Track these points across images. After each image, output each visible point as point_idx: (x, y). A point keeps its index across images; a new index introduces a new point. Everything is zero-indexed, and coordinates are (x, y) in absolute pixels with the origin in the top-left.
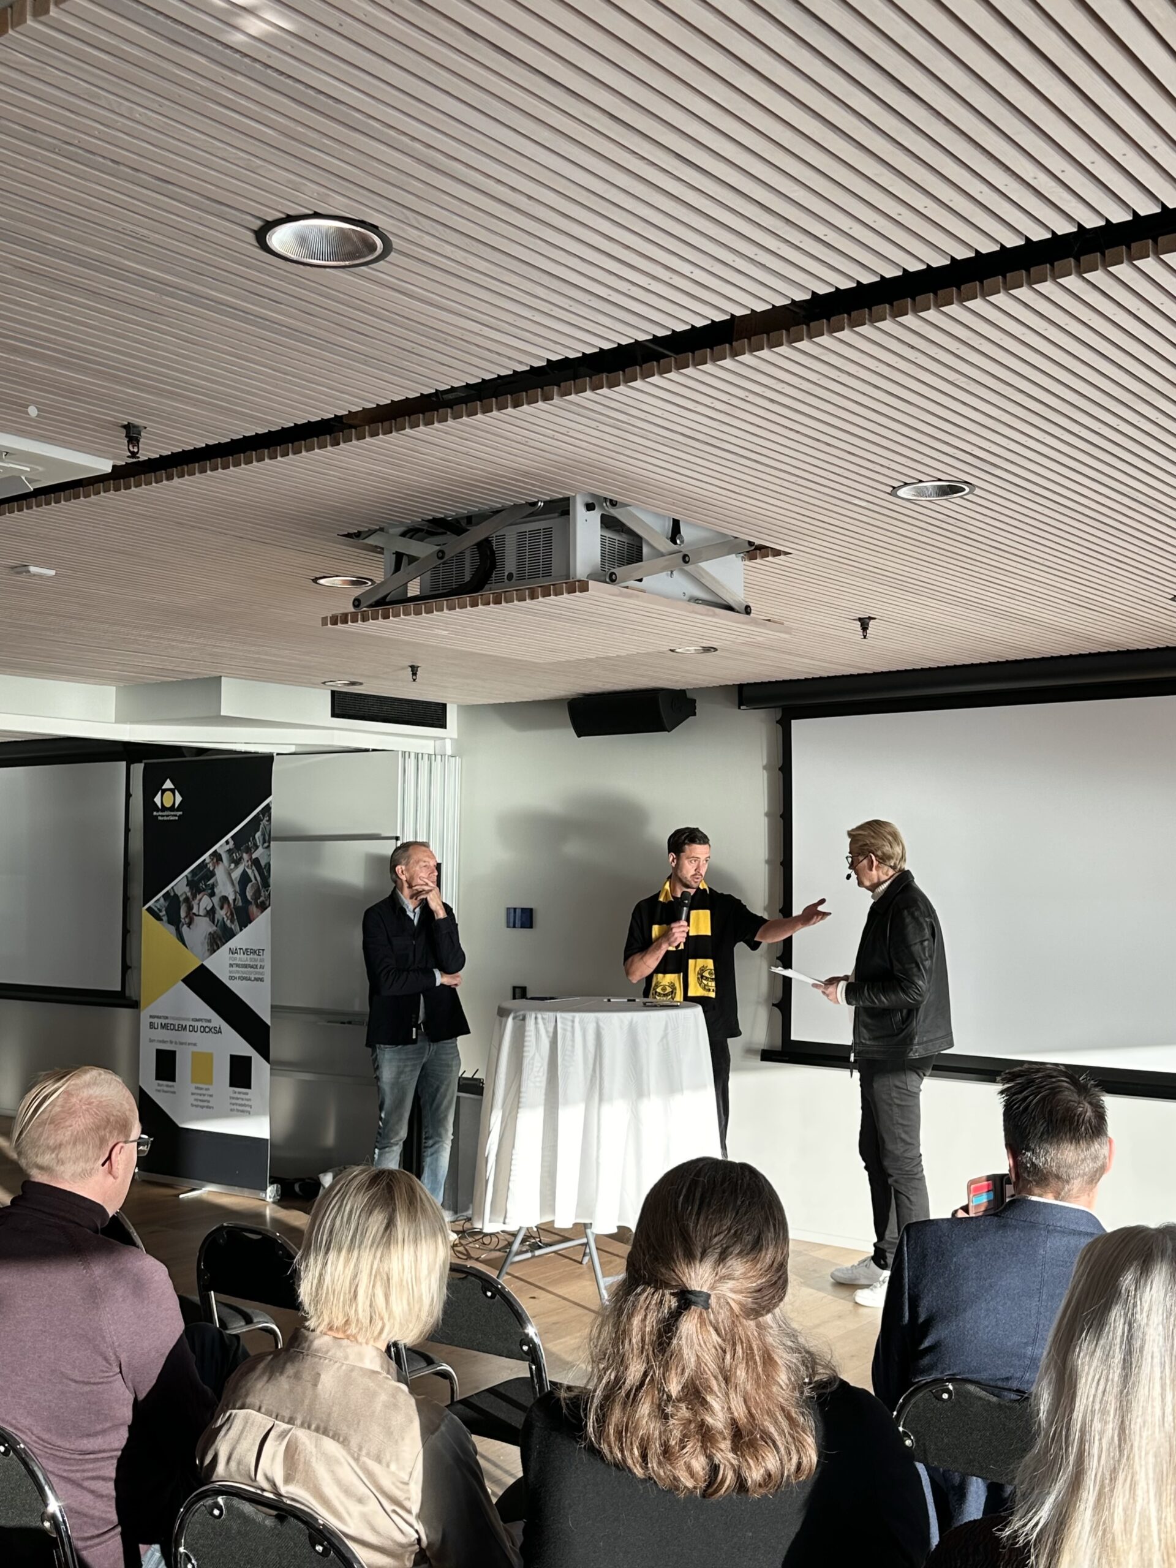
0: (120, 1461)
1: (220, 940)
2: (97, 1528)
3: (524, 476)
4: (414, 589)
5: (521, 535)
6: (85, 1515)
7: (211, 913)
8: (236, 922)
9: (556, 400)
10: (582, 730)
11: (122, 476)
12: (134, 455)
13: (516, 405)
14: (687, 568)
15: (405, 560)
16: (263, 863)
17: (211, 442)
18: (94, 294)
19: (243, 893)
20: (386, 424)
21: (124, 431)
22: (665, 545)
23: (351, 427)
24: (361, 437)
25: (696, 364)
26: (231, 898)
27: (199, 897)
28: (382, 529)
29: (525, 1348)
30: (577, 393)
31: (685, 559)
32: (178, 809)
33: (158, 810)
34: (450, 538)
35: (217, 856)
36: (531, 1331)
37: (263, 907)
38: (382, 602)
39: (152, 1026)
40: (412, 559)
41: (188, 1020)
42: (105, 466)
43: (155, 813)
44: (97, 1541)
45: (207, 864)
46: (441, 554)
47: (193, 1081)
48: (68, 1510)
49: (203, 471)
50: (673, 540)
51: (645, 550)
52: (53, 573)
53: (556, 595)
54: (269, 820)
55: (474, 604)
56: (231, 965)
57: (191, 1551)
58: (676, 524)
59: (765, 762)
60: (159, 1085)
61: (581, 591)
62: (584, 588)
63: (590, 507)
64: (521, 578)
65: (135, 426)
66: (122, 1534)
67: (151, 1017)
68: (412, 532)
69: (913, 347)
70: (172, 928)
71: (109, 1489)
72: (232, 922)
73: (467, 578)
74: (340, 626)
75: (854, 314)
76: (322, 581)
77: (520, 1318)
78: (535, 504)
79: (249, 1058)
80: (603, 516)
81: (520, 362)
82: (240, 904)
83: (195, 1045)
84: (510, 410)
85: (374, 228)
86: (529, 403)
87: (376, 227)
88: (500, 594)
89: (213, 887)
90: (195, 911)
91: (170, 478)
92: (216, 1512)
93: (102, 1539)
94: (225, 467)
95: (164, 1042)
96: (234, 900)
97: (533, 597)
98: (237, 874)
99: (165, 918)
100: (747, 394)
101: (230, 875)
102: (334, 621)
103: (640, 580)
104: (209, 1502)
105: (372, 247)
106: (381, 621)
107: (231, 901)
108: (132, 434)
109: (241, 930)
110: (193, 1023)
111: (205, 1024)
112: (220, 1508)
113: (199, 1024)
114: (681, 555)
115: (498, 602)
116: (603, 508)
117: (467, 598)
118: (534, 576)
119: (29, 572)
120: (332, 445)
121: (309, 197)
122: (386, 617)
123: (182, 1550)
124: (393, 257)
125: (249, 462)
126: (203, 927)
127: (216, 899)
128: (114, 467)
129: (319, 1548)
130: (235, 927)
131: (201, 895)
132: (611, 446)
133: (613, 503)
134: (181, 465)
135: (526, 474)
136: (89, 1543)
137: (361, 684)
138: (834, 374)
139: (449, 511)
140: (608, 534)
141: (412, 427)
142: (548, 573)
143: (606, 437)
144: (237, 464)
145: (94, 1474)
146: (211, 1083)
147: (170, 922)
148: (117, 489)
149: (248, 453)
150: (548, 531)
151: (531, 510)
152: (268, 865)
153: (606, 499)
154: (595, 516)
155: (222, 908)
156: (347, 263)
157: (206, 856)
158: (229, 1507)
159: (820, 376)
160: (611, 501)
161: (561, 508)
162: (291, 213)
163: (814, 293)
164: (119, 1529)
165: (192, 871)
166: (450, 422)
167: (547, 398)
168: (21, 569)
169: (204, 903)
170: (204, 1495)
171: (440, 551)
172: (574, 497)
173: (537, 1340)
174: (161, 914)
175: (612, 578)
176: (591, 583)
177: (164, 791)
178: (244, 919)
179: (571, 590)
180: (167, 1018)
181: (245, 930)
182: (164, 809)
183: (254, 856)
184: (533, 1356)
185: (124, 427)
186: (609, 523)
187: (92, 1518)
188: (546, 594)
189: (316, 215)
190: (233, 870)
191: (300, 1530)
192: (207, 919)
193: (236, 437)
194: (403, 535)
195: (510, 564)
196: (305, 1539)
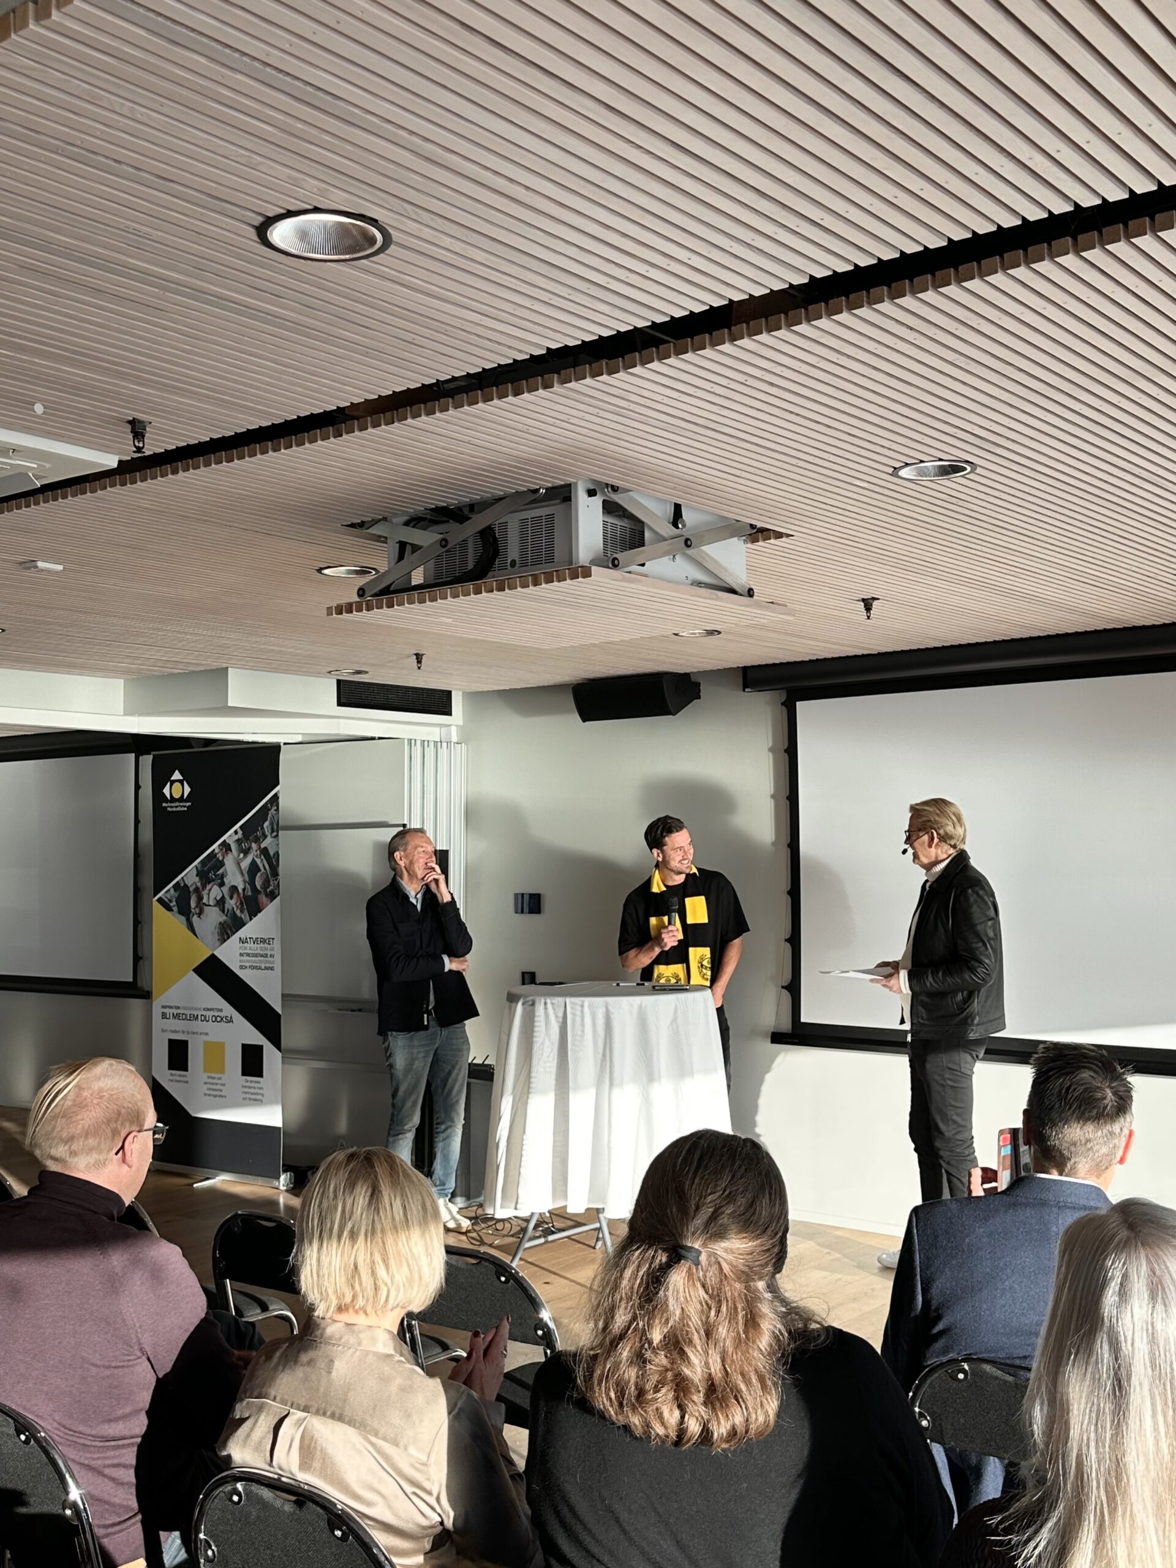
0: (140, 1447)
1: (231, 929)
2: (118, 1515)
3: (525, 464)
4: (417, 578)
5: (524, 521)
6: (107, 1502)
7: (221, 903)
8: (246, 911)
9: (557, 388)
10: (587, 715)
11: (128, 470)
12: (139, 450)
13: (517, 393)
14: (689, 551)
15: (408, 549)
16: (272, 853)
17: (216, 436)
18: (98, 291)
19: (252, 882)
20: (388, 414)
21: (129, 426)
22: (667, 530)
23: (354, 418)
24: (363, 428)
25: (695, 349)
26: (240, 888)
27: (208, 887)
28: (385, 519)
29: (540, 1333)
30: (577, 380)
31: (688, 543)
32: (186, 801)
33: (166, 800)
34: (453, 526)
35: (226, 847)
36: (545, 1315)
37: (272, 896)
38: (386, 591)
39: (164, 1016)
40: (416, 548)
41: (199, 1009)
42: (111, 461)
43: (164, 805)
44: (118, 1528)
45: (216, 854)
46: (444, 543)
47: (205, 1071)
48: (88, 1497)
49: (207, 464)
50: (675, 524)
51: (647, 534)
52: (60, 568)
53: (559, 581)
54: (277, 810)
55: (478, 592)
56: (241, 955)
57: (211, 1537)
58: (678, 508)
59: (770, 744)
60: (172, 1075)
61: (584, 577)
62: (587, 573)
63: (591, 493)
64: (524, 565)
65: (140, 422)
66: (143, 1522)
67: (163, 1007)
68: (415, 521)
69: (911, 329)
70: (183, 919)
71: (130, 1476)
72: (242, 911)
73: (470, 566)
74: (345, 616)
75: (852, 296)
76: (326, 571)
77: (534, 1303)
78: (537, 491)
79: (261, 1047)
80: (604, 502)
81: (520, 351)
82: (250, 893)
83: (207, 1034)
84: (511, 399)
85: (373, 222)
86: (529, 392)
87: (376, 221)
88: (504, 581)
89: (222, 876)
90: (205, 901)
91: (175, 472)
92: (235, 1498)
93: (123, 1526)
94: (230, 460)
95: (176, 1032)
96: (244, 890)
97: (536, 583)
98: (245, 864)
99: (175, 909)
100: (746, 377)
101: (239, 864)
102: (339, 610)
103: (643, 565)
104: (228, 1488)
105: (372, 241)
106: (385, 610)
107: (241, 891)
108: (137, 429)
109: (251, 919)
110: (204, 1013)
111: (217, 1014)
112: (239, 1494)
113: (211, 1013)
114: (683, 539)
115: (501, 589)
116: (604, 493)
117: (471, 586)
118: (536, 563)
119: (37, 567)
120: (335, 437)
121: (309, 192)
122: (390, 605)
123: (202, 1536)
124: (392, 249)
125: (252, 454)
126: (213, 917)
127: (225, 889)
128: (120, 462)
129: (338, 1533)
130: (245, 916)
131: (211, 885)
132: (611, 432)
133: (615, 489)
134: (186, 459)
135: (527, 461)
136: (110, 1530)
137: (366, 672)
138: (833, 356)
139: (451, 499)
140: (610, 520)
141: (413, 417)
142: (550, 560)
143: (606, 423)
144: (241, 457)
145: (116, 1461)
146: (222, 1071)
147: (180, 912)
148: (123, 484)
149: (252, 446)
150: (551, 517)
151: (533, 497)
152: (277, 854)
153: (607, 484)
154: (597, 502)
155: (231, 898)
156: (347, 257)
157: (215, 846)
158: (248, 1493)
159: (818, 359)
160: (612, 486)
161: (563, 494)
162: (292, 208)
163: (811, 277)
164: (140, 1517)
165: (202, 861)
166: (451, 412)
167: (547, 386)
168: (29, 564)
169: (214, 892)
170: (223, 1481)
171: (444, 539)
172: (576, 483)
173: (552, 1325)
174: (172, 905)
175: (615, 564)
176: (594, 569)
177: (173, 782)
178: (254, 909)
179: (574, 576)
180: (178, 1008)
181: (255, 919)
182: (173, 800)
183: (263, 846)
184: (547, 1340)
185: (130, 422)
186: (610, 508)
187: (114, 1505)
188: (549, 581)
189: (317, 210)
190: (242, 860)
191: (318, 1515)
192: (217, 909)
193: (240, 430)
194: (407, 524)
195: (513, 551)
196: (323, 1524)
